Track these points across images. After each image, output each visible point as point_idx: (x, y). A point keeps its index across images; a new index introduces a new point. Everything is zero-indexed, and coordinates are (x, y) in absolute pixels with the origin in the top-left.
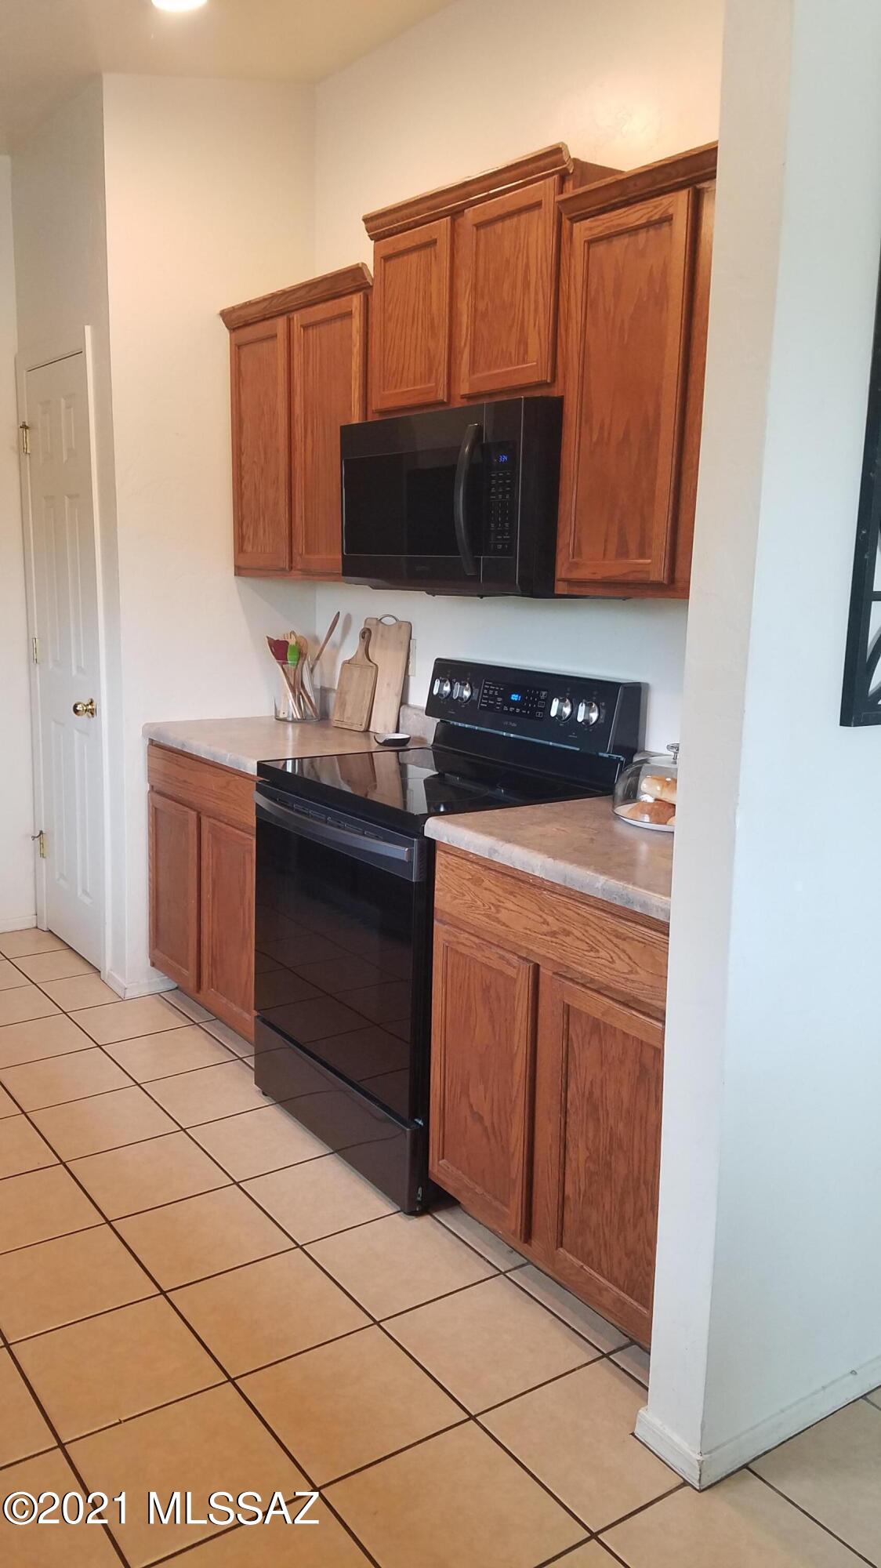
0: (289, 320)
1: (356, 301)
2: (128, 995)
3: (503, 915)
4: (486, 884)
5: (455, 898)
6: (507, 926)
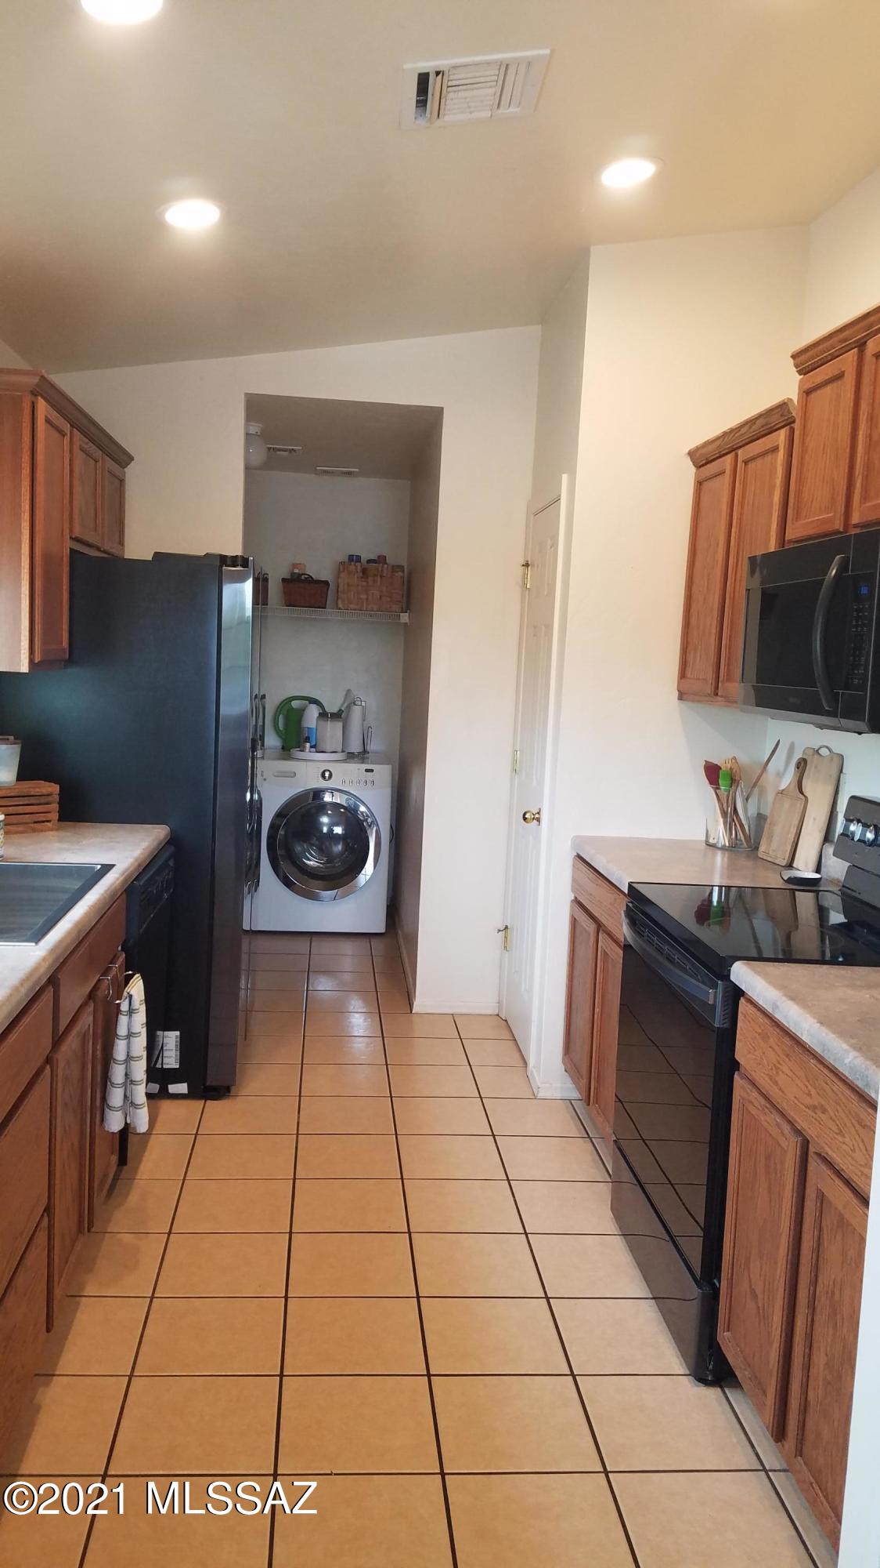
0: (737, 456)
1: (782, 436)
2: (541, 1095)
3: (781, 1079)
4: (771, 1041)
5: (750, 1053)
6: (783, 1092)
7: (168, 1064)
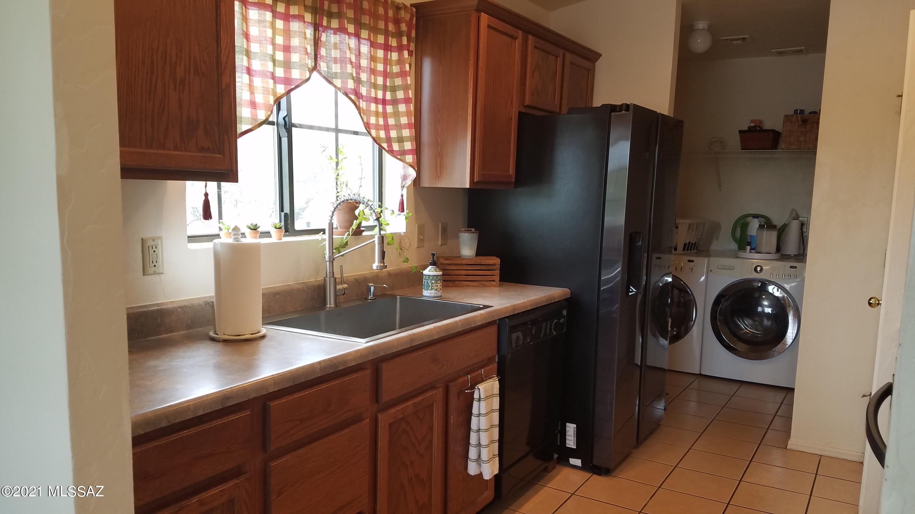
7: (569, 444)
